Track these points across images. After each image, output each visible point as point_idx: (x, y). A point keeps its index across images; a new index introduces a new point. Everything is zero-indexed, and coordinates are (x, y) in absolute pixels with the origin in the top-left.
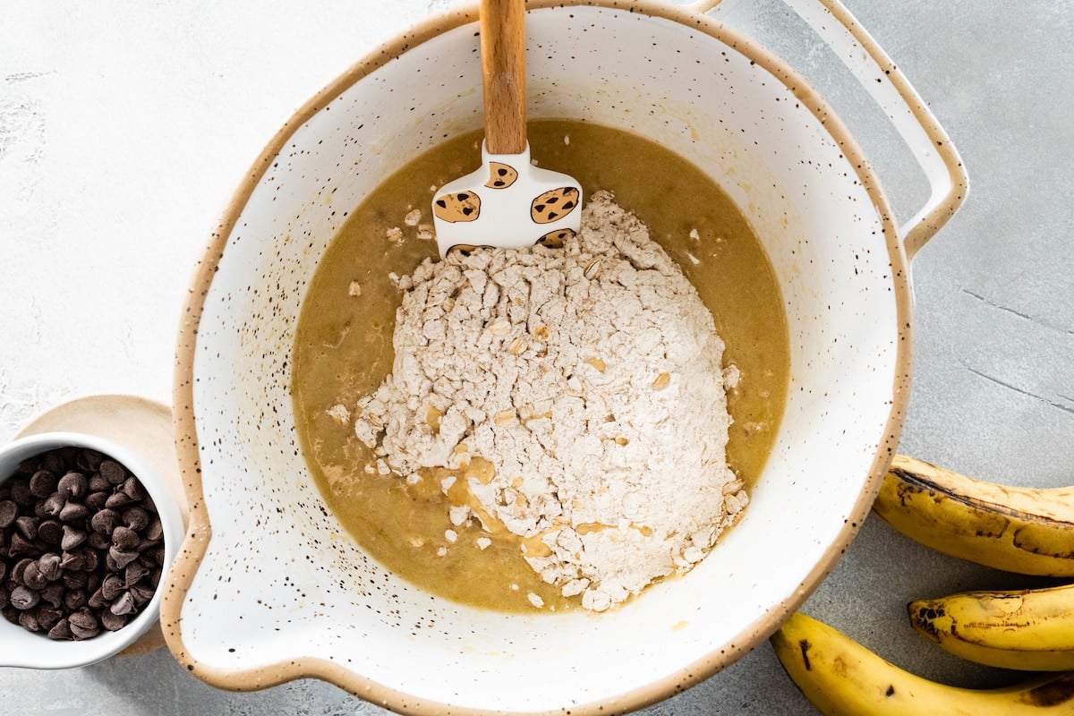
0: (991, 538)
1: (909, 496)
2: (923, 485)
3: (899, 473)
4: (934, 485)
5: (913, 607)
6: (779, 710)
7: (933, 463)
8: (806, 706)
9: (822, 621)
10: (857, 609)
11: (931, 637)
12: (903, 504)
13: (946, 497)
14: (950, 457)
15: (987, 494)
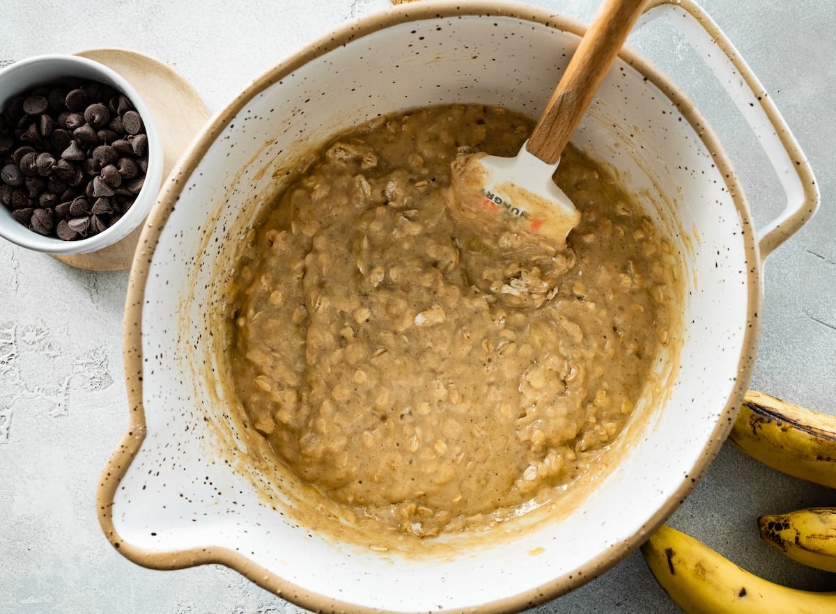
0: (829, 462)
1: (760, 426)
2: (772, 416)
3: (751, 406)
4: (781, 417)
5: (763, 520)
6: (647, 608)
7: (780, 398)
8: (671, 605)
9: (685, 532)
10: (715, 522)
11: (778, 546)
12: (755, 433)
13: (791, 427)
14: (795, 393)
15: (827, 424)
